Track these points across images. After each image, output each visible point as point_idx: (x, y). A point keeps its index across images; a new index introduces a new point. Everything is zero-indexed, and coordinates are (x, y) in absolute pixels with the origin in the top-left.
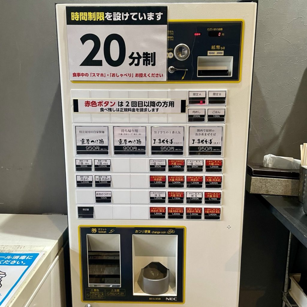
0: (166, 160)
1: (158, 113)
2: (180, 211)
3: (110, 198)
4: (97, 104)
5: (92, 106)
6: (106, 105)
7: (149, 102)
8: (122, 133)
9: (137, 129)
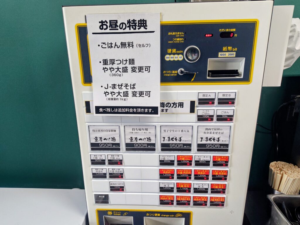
0: (175, 156)
1: (168, 114)
2: (187, 199)
3: (123, 187)
9: (147, 128)
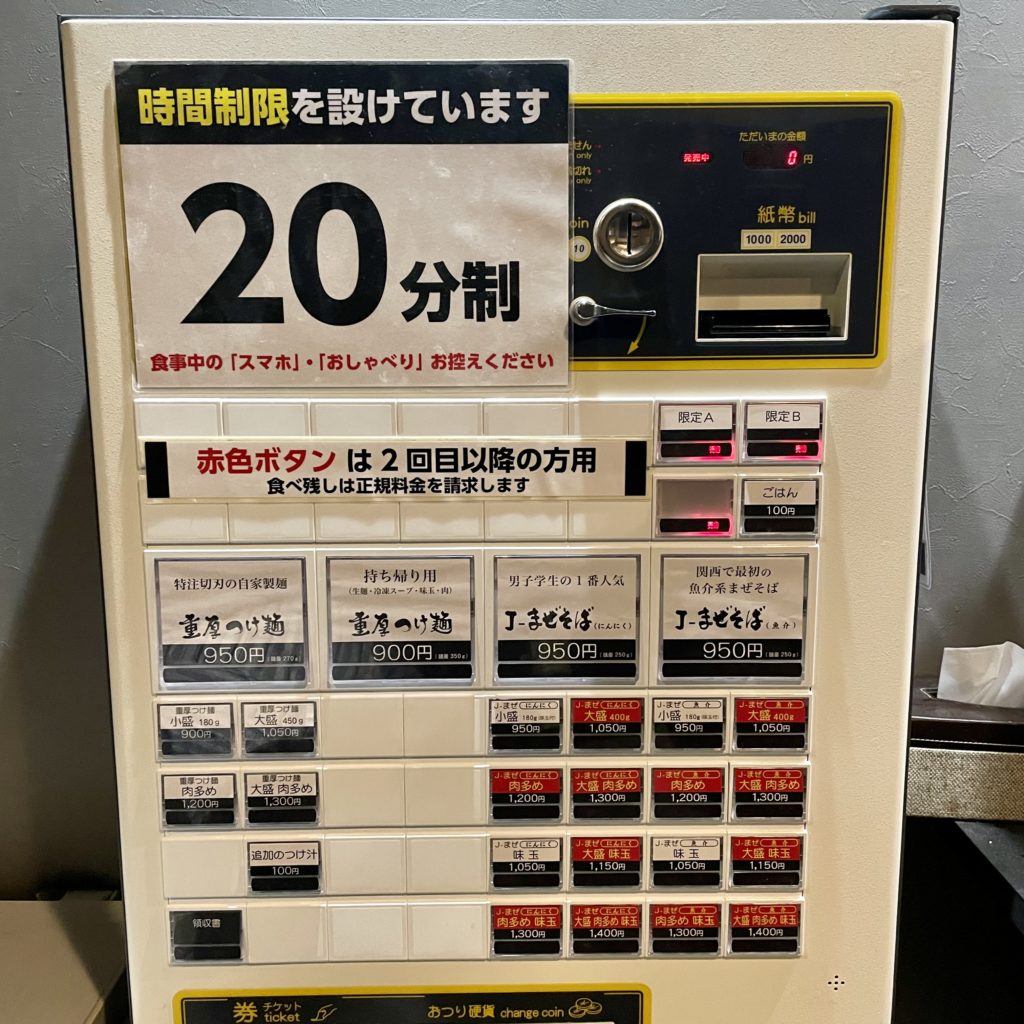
0: (561, 700)
1: (527, 498)
2: (625, 922)
3: (314, 870)
4: (255, 462)
5: (231, 471)
6: (291, 463)
7: (483, 450)
8: (365, 585)
9: (432, 569)
